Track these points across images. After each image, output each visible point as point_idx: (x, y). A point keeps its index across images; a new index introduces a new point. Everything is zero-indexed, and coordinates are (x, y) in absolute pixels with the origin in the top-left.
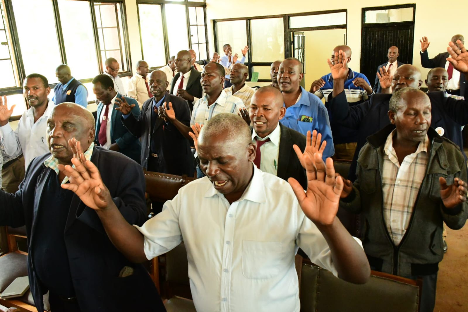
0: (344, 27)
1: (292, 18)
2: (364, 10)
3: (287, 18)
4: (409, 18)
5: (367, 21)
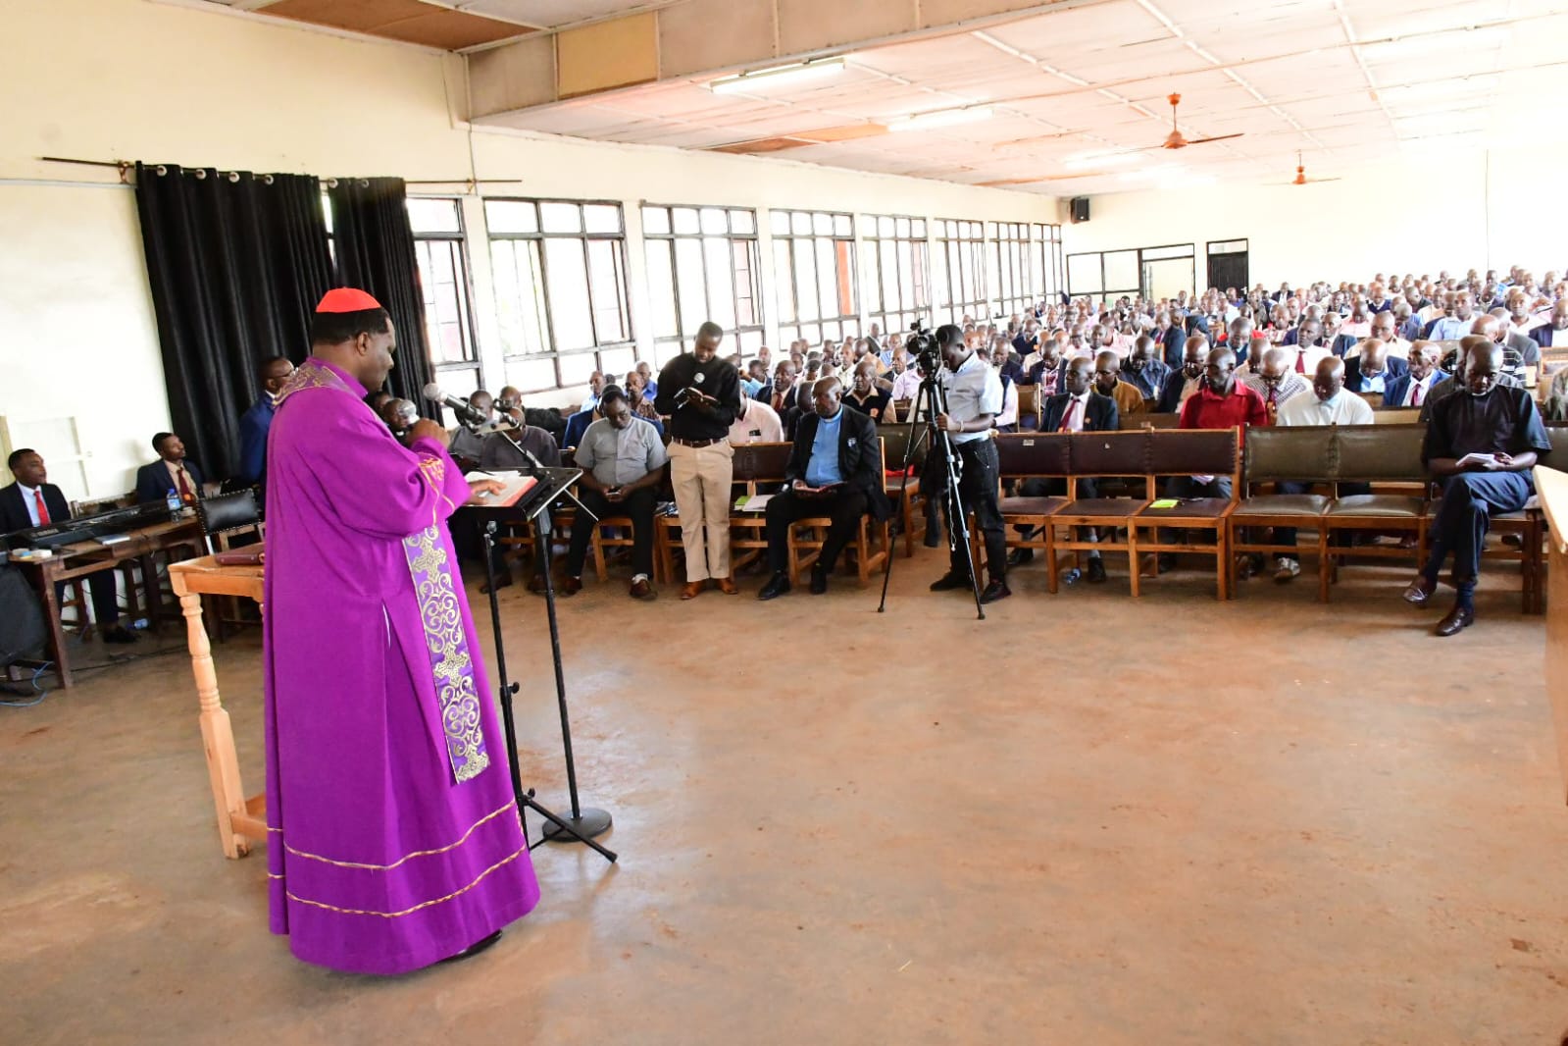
0: (1192, 257)
2: (1208, 243)
3: (1140, 251)
4: (1244, 249)
5: (1211, 252)
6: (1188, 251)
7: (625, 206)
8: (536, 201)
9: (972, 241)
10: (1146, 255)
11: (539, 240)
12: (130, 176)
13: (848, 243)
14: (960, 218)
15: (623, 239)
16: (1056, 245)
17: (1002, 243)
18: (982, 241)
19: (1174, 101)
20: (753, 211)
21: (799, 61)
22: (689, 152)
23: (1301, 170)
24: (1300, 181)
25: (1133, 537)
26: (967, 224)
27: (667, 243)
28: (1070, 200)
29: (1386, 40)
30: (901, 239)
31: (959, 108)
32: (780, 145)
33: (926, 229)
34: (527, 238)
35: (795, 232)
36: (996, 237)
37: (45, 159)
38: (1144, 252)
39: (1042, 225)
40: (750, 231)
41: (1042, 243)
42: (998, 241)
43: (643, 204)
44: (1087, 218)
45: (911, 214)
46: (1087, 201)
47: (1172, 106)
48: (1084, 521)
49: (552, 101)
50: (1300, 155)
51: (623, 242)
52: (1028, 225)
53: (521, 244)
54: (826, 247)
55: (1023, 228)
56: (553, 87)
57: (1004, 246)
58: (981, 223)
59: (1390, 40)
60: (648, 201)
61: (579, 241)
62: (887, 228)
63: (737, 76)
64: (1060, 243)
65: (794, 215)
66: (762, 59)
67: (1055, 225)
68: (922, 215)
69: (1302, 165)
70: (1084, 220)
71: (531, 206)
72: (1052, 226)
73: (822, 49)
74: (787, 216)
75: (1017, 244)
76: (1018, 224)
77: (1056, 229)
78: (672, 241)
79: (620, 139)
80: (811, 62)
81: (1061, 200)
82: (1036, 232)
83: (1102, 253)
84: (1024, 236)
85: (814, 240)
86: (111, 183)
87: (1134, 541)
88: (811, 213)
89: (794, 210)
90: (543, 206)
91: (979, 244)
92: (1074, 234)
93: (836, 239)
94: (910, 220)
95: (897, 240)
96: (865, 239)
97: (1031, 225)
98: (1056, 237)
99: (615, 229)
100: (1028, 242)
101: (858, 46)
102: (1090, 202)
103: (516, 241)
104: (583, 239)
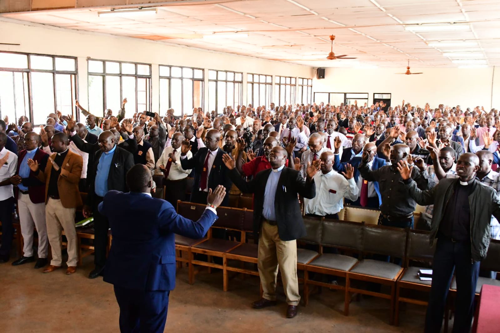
0: (367, 99)
1: (347, 94)
2: (374, 94)
3: (345, 94)
4: (389, 98)
5: (375, 98)
6: (365, 96)
7: (78, 59)
8: (28, 54)
9: (266, 84)
10: (348, 96)
11: (28, 73)
13: (201, 82)
14: (260, 74)
15: (76, 74)
16: (310, 88)
17: (281, 86)
18: (271, 84)
19: (332, 38)
20: (150, 65)
21: (137, 7)
22: (116, 37)
23: (408, 68)
24: (408, 73)
25: (225, 263)
26: (264, 77)
27: (101, 77)
28: (317, 68)
29: (416, 24)
30: (229, 81)
31: (234, 32)
32: (159, 38)
33: (242, 78)
34: (22, 71)
35: (172, 76)
36: (279, 82)
38: (347, 95)
39: (303, 79)
40: (148, 74)
41: (302, 86)
42: (280, 84)
43: (89, 59)
44: (323, 77)
45: (235, 71)
46: (324, 70)
47: (331, 41)
48: (205, 252)
49: (29, 11)
50: (409, 62)
51: (76, 76)
52: (296, 78)
53: (18, 75)
54: (188, 84)
55: (293, 80)
56: (29, 5)
57: (283, 87)
58: (272, 76)
59: (418, 24)
60: (91, 58)
61: (52, 74)
62: (222, 76)
63: (110, 10)
64: (312, 87)
65: (172, 68)
66: (121, 5)
67: (309, 79)
68: (241, 72)
69: (409, 66)
70: (322, 78)
71: (26, 56)
72: (308, 79)
73: (146, 3)
74: (169, 68)
75: (289, 86)
76: (291, 78)
77: (310, 81)
78: (104, 76)
79: (78, 29)
80: (142, 9)
81: (313, 68)
82: (300, 82)
83: (329, 93)
84: (293, 82)
85: (182, 80)
87: (225, 265)
88: (182, 67)
89: (172, 66)
90: (32, 57)
91: (270, 85)
92: (317, 83)
93: (194, 80)
94: (234, 73)
95: (226, 81)
96: (209, 80)
97: (297, 79)
98: (310, 84)
99: (73, 69)
100: (295, 85)
101: (162, 4)
102: (325, 70)
103: (15, 73)
104: (54, 73)
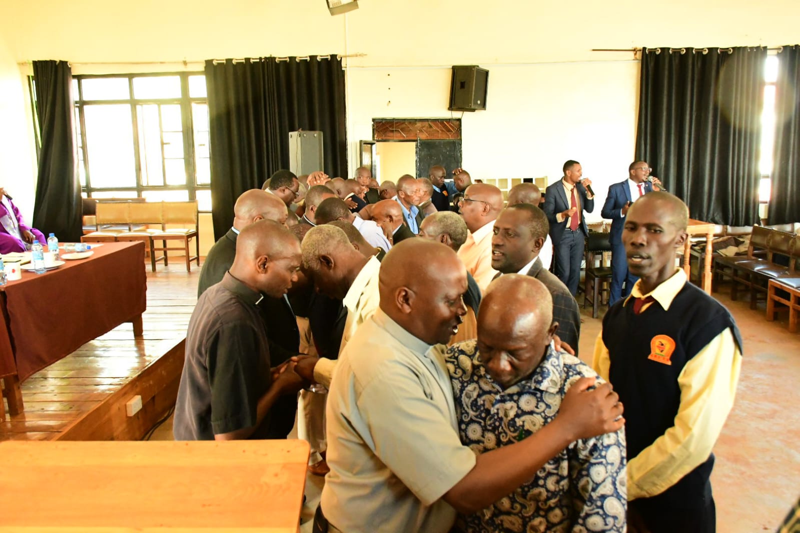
12: (639, 55)
37: (594, 50)
86: (629, 60)
